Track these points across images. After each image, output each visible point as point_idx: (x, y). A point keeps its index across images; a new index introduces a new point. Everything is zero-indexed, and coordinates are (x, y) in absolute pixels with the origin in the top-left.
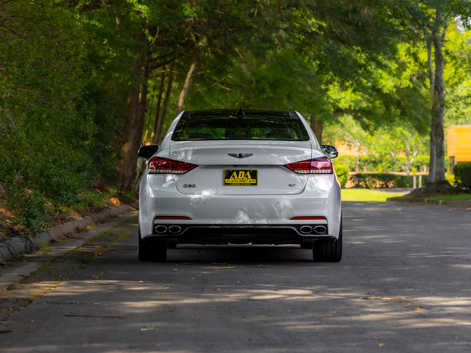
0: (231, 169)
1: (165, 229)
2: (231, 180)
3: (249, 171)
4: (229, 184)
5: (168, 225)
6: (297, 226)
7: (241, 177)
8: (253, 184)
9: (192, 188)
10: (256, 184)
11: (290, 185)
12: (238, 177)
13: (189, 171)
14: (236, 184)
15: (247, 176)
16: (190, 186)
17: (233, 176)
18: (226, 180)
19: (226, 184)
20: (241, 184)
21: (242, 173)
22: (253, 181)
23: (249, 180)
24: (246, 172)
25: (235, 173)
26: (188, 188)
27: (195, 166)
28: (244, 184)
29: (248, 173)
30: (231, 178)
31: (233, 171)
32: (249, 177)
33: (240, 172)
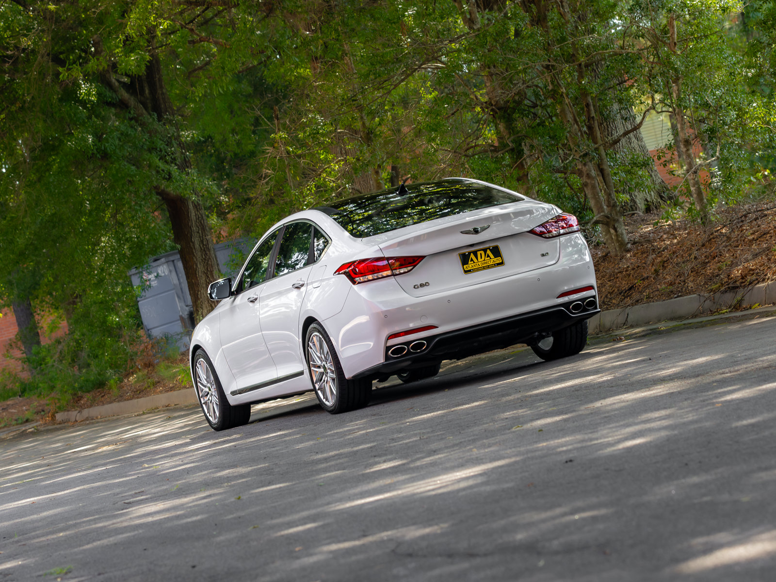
0: (466, 251)
1: (404, 349)
2: (470, 265)
3: (489, 248)
4: (470, 271)
5: (408, 343)
6: (566, 305)
7: (481, 258)
8: (498, 264)
9: (426, 287)
10: (502, 264)
11: (543, 255)
12: (477, 260)
13: (415, 266)
14: (478, 270)
15: (488, 256)
16: (422, 285)
17: (472, 260)
18: (465, 266)
19: (466, 272)
20: (484, 268)
21: (481, 254)
22: (498, 260)
23: (492, 260)
24: (485, 250)
25: (472, 256)
26: (420, 288)
27: (422, 257)
28: (489, 267)
29: (488, 252)
30: (470, 263)
31: (470, 253)
32: (492, 256)
33: (479, 253)
